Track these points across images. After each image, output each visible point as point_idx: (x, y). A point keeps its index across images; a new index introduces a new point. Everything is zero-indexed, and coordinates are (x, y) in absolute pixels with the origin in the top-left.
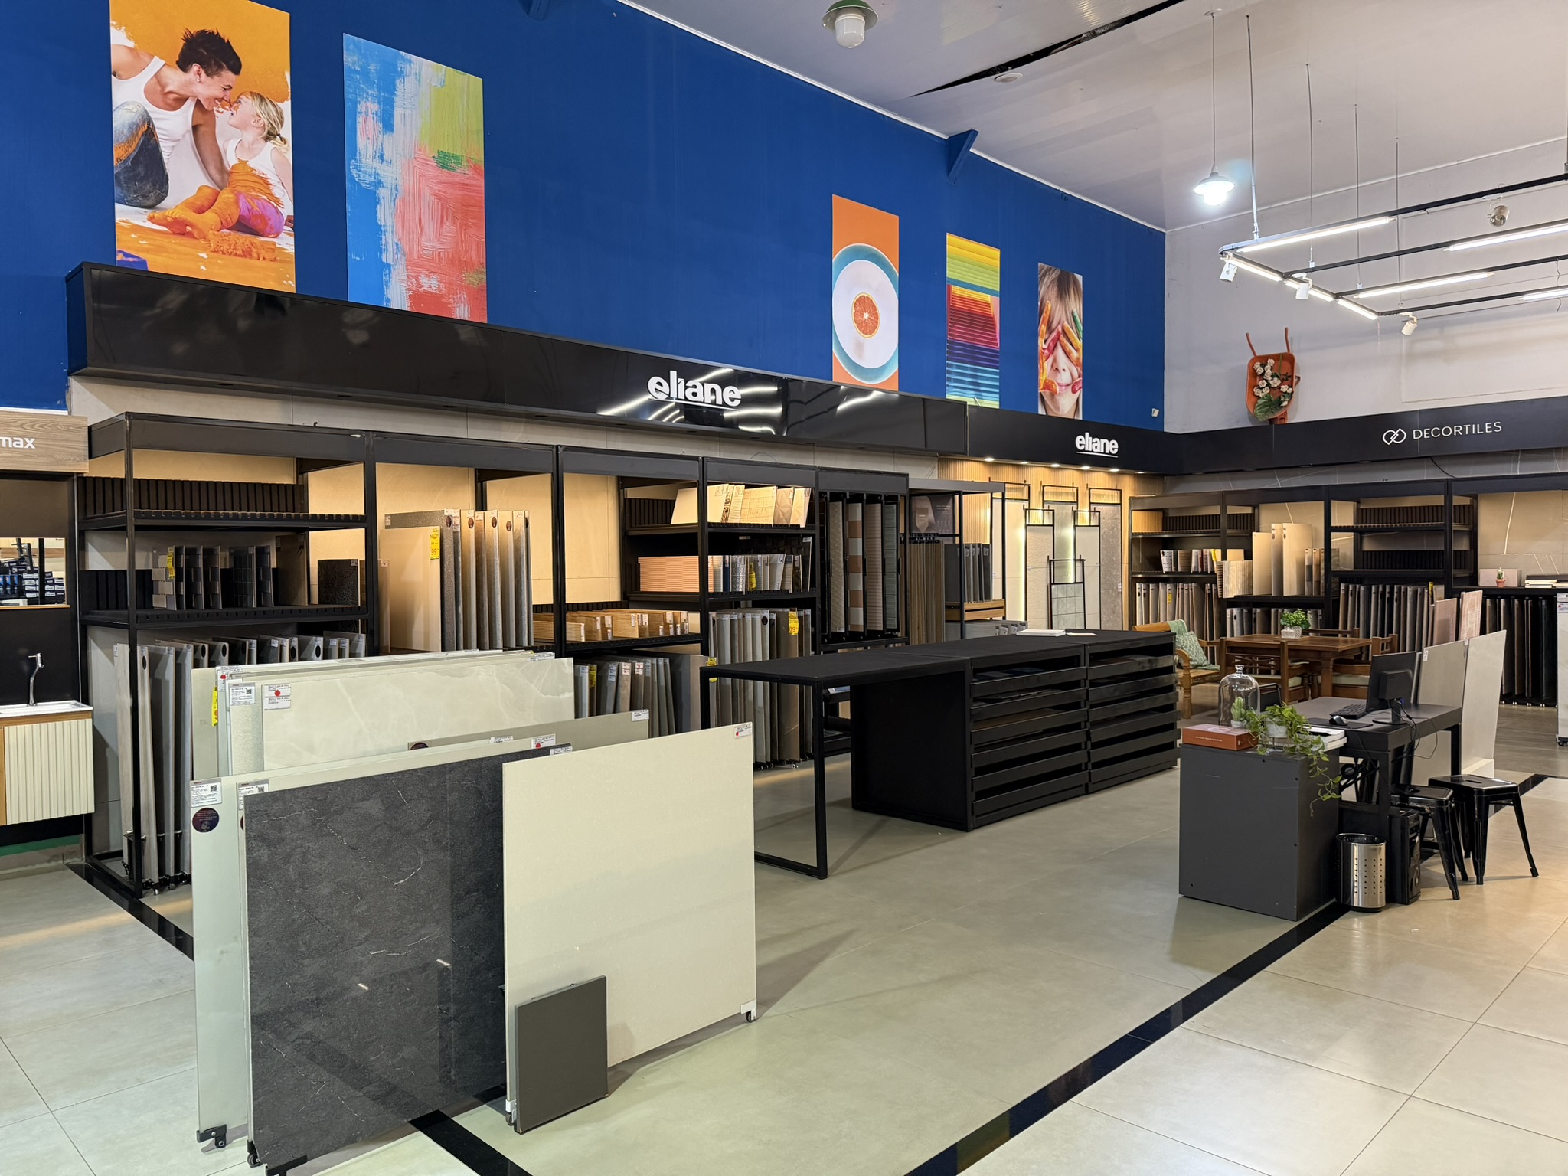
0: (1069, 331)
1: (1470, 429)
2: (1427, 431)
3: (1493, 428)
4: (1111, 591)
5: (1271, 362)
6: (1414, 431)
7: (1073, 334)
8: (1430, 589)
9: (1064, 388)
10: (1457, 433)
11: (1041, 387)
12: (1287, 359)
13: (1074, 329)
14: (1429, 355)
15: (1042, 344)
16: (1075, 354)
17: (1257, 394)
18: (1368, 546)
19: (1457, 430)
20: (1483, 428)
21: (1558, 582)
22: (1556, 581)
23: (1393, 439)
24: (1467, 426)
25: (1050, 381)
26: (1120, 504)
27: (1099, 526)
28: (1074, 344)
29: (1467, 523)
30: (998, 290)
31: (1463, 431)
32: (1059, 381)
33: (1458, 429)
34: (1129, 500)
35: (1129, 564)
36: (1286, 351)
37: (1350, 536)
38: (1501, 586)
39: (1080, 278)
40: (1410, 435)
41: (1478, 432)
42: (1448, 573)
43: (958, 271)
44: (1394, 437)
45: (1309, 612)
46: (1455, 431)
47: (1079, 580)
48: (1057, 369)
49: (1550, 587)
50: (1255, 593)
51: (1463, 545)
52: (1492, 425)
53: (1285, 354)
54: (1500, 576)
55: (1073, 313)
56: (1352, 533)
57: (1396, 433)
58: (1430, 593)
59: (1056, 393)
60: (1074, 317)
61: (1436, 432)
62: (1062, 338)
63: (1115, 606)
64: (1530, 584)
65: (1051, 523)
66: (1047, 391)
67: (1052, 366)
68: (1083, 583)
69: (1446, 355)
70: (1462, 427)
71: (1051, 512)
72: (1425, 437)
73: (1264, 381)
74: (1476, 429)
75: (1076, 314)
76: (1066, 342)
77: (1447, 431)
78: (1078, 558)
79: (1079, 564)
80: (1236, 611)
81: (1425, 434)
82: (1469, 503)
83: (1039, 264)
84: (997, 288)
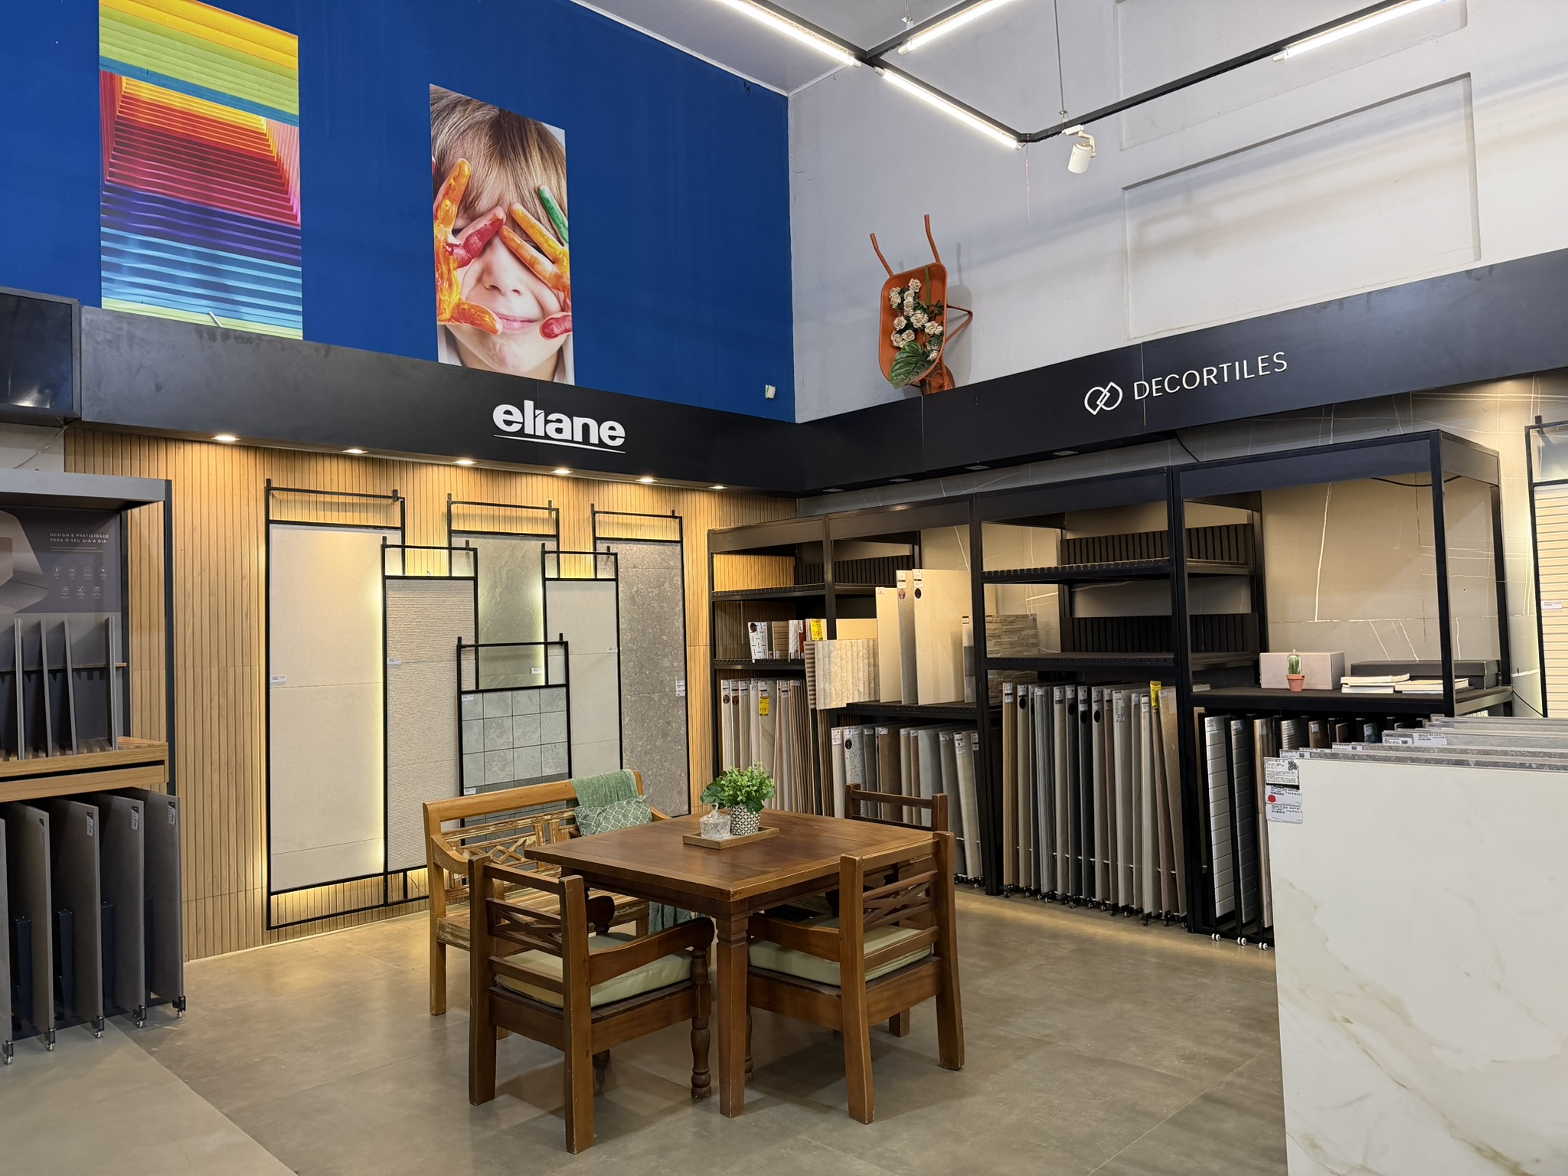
0: (529, 222)
1: (1231, 370)
2: (1157, 383)
3: (1271, 365)
4: (656, 697)
5: (914, 284)
6: (1135, 384)
7: (543, 231)
8: (1153, 696)
9: (516, 325)
10: (1208, 379)
11: (447, 315)
12: (934, 274)
13: (544, 219)
14: (1171, 246)
15: (442, 233)
16: (546, 267)
17: (895, 344)
18: (1084, 609)
19: (1207, 376)
20: (1253, 369)
21: (1412, 678)
22: (1407, 676)
23: (1100, 404)
24: (1225, 366)
25: (474, 307)
26: (681, 542)
27: (616, 580)
28: (545, 247)
29: (1242, 560)
30: (298, 114)
31: (1219, 377)
32: (504, 311)
33: (1210, 372)
34: (708, 534)
35: (711, 645)
36: (934, 261)
37: (1052, 591)
38: (1297, 688)
39: (558, 134)
40: (1128, 393)
41: (1246, 376)
42: (1181, 661)
43: (144, 50)
44: (1102, 399)
45: (957, 737)
46: (1205, 377)
47: (557, 678)
48: (494, 288)
49: (1390, 691)
50: (884, 698)
51: (1240, 604)
52: (1269, 360)
53: (933, 265)
54: (1293, 668)
55: (538, 192)
56: (1056, 586)
57: (1105, 391)
58: (1153, 704)
59: (495, 332)
60: (543, 202)
61: (1173, 383)
62: (507, 231)
63: (668, 723)
64: (1352, 685)
65: (472, 574)
66: (466, 327)
67: (479, 280)
68: (567, 685)
69: (1198, 242)
70: (1217, 368)
71: (471, 553)
72: (1155, 394)
73: (902, 318)
74: (1242, 370)
75: (547, 194)
76: (518, 240)
77: (1191, 379)
78: (553, 637)
79: (557, 653)
80: (849, 733)
81: (1154, 387)
82: (1245, 522)
83: (432, 87)
84: (294, 109)
